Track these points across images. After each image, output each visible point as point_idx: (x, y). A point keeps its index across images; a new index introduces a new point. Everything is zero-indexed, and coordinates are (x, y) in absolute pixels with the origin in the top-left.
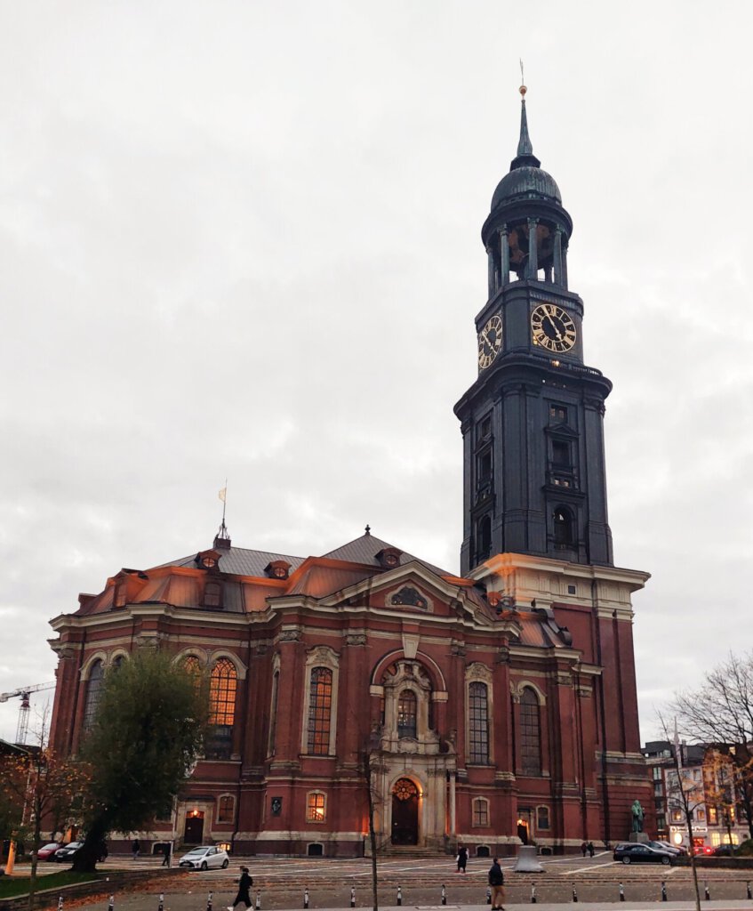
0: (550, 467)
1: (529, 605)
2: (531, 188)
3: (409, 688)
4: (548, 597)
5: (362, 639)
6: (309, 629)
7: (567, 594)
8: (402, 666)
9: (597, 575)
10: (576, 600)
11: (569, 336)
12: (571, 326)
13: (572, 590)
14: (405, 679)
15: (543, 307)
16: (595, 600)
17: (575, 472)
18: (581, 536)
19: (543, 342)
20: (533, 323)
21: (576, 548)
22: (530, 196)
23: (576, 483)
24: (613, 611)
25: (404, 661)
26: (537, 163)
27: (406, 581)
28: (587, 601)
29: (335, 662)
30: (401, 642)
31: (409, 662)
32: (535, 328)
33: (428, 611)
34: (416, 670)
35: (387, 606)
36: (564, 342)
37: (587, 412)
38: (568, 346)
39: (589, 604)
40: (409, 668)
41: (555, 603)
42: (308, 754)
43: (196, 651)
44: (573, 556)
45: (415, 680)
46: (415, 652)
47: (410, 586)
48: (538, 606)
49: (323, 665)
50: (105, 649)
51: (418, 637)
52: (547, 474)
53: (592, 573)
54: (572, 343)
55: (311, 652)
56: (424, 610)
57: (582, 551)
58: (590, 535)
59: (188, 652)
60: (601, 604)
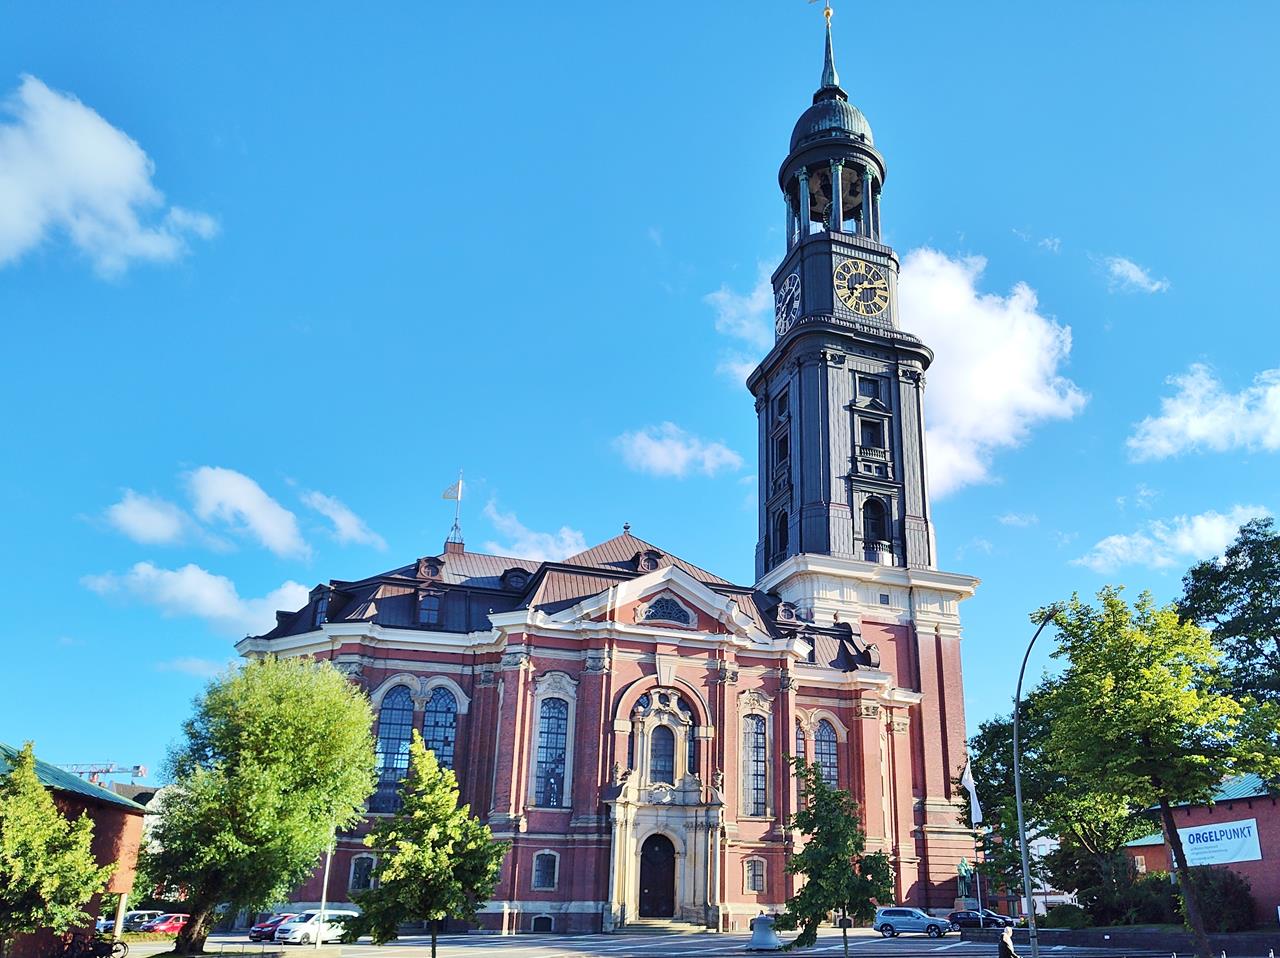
0: (857, 451)
1: (831, 618)
2: (834, 125)
3: (664, 723)
4: (853, 608)
5: (605, 663)
6: (539, 650)
7: (878, 604)
9: (914, 581)
10: (889, 612)
11: (880, 296)
12: (883, 285)
13: (884, 599)
14: (658, 712)
15: (849, 263)
16: (912, 612)
17: (888, 456)
18: (896, 532)
19: (849, 304)
20: (836, 282)
21: (890, 549)
22: (834, 134)
24: (935, 624)
25: (658, 690)
27: (663, 591)
28: (903, 613)
29: (572, 690)
30: (654, 665)
31: (665, 691)
32: (839, 287)
33: (690, 626)
34: (673, 700)
35: (637, 620)
37: (902, 386)
38: (880, 308)
39: (904, 617)
40: (664, 699)
41: (864, 616)
42: (536, 806)
43: (406, 679)
45: (672, 714)
46: (673, 677)
48: (841, 620)
49: (556, 696)
51: (678, 659)
53: (908, 578)
54: (884, 305)
55: (542, 679)
56: (685, 625)
57: (897, 551)
58: (907, 532)
59: (396, 680)
60: (919, 616)
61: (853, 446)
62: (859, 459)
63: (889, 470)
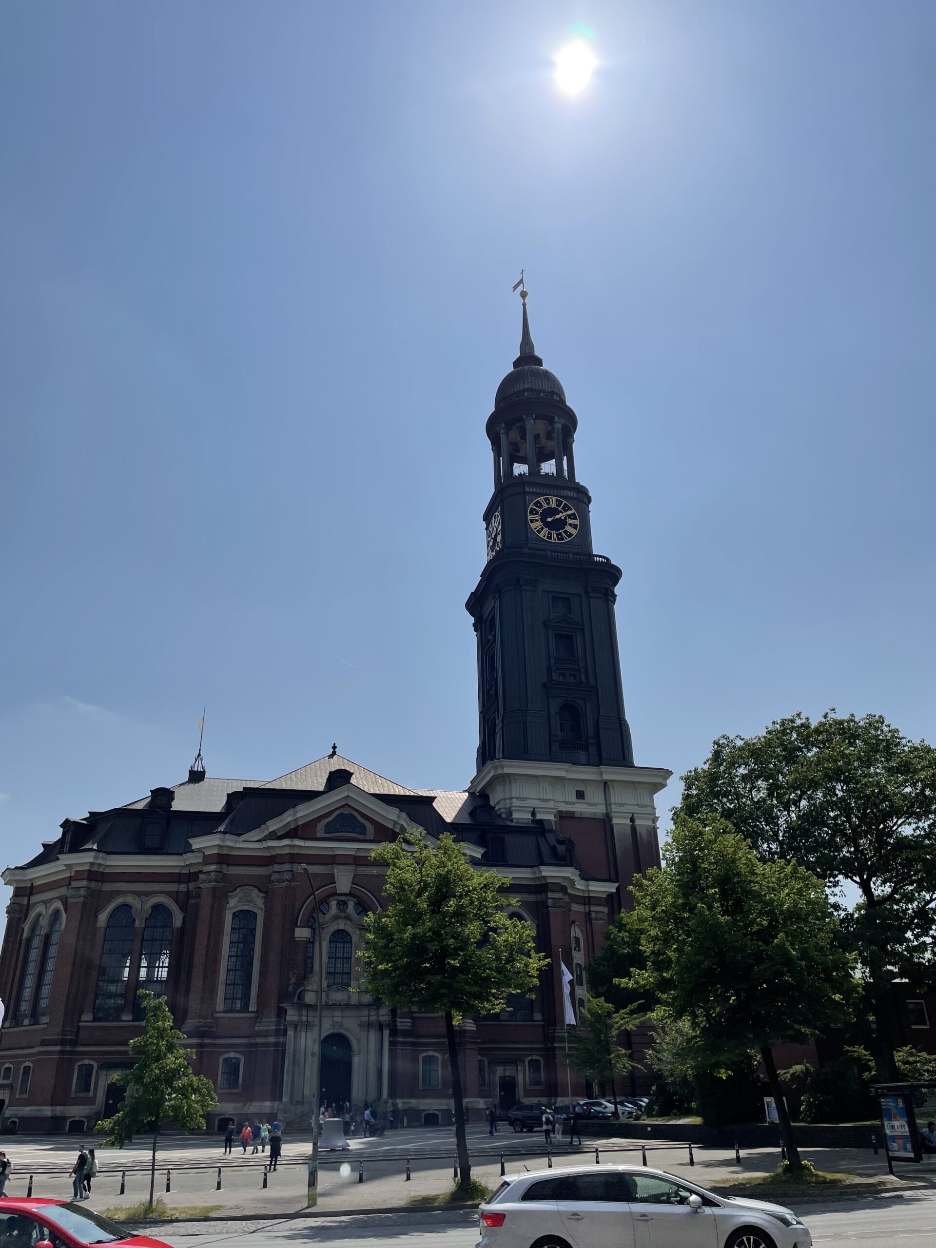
0: (552, 661)
1: (529, 816)
2: (526, 386)
3: (342, 927)
4: (551, 804)
5: (287, 876)
6: (230, 868)
7: (576, 800)
8: (334, 904)
9: (606, 777)
10: (585, 806)
11: (570, 525)
12: (573, 514)
13: (580, 795)
14: (336, 918)
15: (541, 499)
16: (608, 805)
17: (581, 665)
18: (591, 731)
19: (541, 535)
20: (530, 517)
21: (586, 748)
22: (526, 394)
23: (583, 676)
24: (630, 815)
25: (337, 897)
26: (539, 362)
27: (343, 806)
28: (599, 807)
29: (260, 902)
30: (333, 876)
31: (342, 898)
32: (532, 521)
33: (368, 838)
34: (351, 905)
35: (318, 835)
36: (566, 532)
37: (591, 600)
38: (570, 535)
39: (600, 810)
40: (342, 905)
41: (560, 812)
42: (225, 1012)
43: (129, 899)
44: (582, 756)
45: (348, 918)
46: (350, 885)
47: (346, 811)
48: (539, 817)
49: (246, 908)
50: (45, 902)
51: (353, 868)
52: (549, 670)
53: (601, 774)
54: (574, 532)
55: (233, 894)
56: (362, 837)
57: (593, 749)
58: (601, 731)
59: (120, 900)
60: (614, 808)
61: (549, 658)
62: (553, 668)
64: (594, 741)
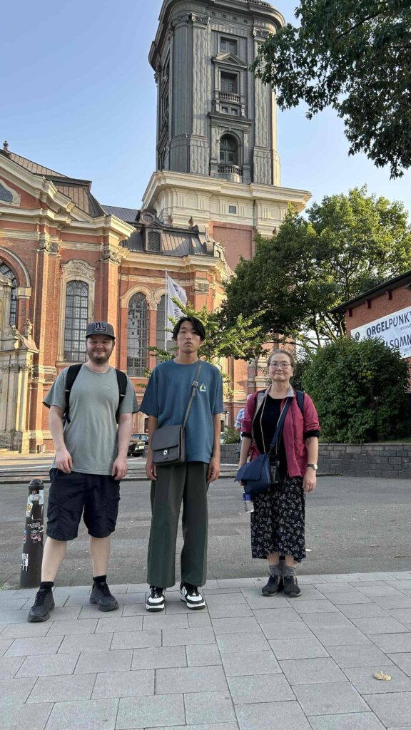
0: (217, 96)
1: (187, 223)
7: (227, 213)
9: (255, 194)
10: (237, 219)
13: (232, 209)
16: (255, 220)
17: (243, 100)
18: (246, 159)
21: (240, 171)
24: (273, 229)
28: (247, 220)
39: (250, 223)
41: (215, 222)
44: (237, 179)
48: (195, 224)
52: (214, 102)
53: (251, 192)
56: (7, 203)
58: (255, 158)
60: (260, 222)
61: (214, 92)
62: (218, 101)
63: (243, 111)
64: (249, 167)
